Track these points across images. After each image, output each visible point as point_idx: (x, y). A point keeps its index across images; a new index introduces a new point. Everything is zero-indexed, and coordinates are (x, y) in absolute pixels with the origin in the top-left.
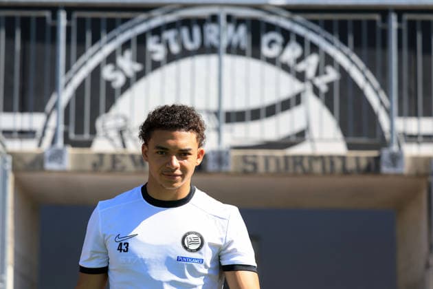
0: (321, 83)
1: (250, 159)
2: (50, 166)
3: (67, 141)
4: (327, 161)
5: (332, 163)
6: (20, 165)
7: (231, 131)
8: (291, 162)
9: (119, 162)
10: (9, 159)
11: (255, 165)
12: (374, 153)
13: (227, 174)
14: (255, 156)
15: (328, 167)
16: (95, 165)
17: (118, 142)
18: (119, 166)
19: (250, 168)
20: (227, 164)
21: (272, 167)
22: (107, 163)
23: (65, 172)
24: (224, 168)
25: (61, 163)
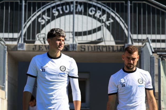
0: (107, 23)
1: (83, 47)
2: (19, 49)
3: (25, 41)
4: (108, 48)
5: (109, 48)
6: (10, 49)
7: (77, 38)
8: (96, 48)
9: (41, 48)
10: (6, 47)
11: (85, 49)
12: (123, 45)
13: (76, 51)
14: (85, 46)
15: (108, 49)
16: (33, 49)
17: (43, 42)
18: (41, 49)
19: (83, 50)
20: (76, 49)
21: (90, 50)
22: (37, 48)
23: (24, 51)
24: (75, 50)
25: (23, 48)
